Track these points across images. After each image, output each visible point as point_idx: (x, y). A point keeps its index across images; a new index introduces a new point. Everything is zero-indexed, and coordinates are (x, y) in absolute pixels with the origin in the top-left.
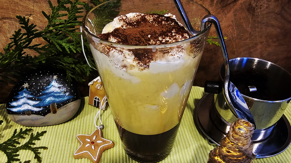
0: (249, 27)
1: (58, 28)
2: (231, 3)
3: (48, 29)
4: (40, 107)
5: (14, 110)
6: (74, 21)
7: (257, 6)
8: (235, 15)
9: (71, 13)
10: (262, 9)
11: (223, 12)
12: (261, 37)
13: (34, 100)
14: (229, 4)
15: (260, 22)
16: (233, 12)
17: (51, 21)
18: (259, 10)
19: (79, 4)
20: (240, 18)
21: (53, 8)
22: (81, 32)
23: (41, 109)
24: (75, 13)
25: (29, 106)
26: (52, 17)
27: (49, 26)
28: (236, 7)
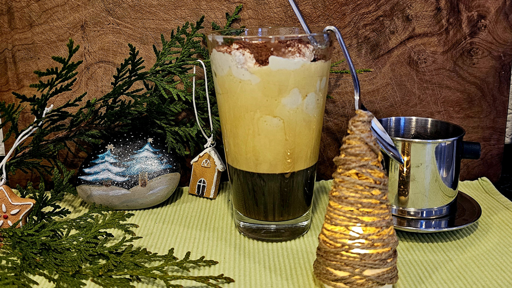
0: (414, 88)
1: (167, 67)
2: (384, 54)
3: (155, 68)
4: (124, 176)
5: (89, 178)
6: (188, 59)
7: (419, 59)
8: (393, 70)
9: (185, 48)
10: (428, 64)
11: (375, 65)
12: (436, 103)
13: (119, 166)
14: (382, 55)
15: (430, 82)
16: (390, 66)
17: (160, 59)
18: (423, 65)
19: (196, 37)
20: (401, 75)
21: (164, 43)
22: (194, 73)
23: (126, 179)
24: (190, 48)
25: (110, 174)
26: (163, 54)
27: (156, 66)
28: (391, 60)
